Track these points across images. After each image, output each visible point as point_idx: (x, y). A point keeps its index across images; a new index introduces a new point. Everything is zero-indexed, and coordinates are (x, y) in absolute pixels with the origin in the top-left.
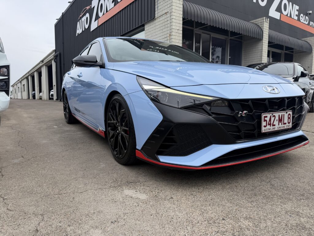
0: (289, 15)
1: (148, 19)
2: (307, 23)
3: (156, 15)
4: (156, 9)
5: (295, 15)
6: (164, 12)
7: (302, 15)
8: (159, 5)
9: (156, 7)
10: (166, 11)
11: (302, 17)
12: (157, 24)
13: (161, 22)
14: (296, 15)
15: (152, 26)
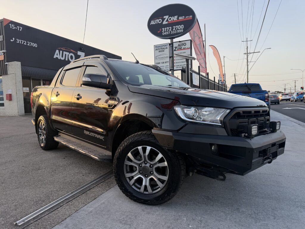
1: (3, 74)
3: (8, 73)
4: (8, 70)
6: (12, 73)
8: (9, 68)
9: (8, 69)
10: (13, 73)
12: (9, 77)
13: (11, 77)
15: (6, 77)
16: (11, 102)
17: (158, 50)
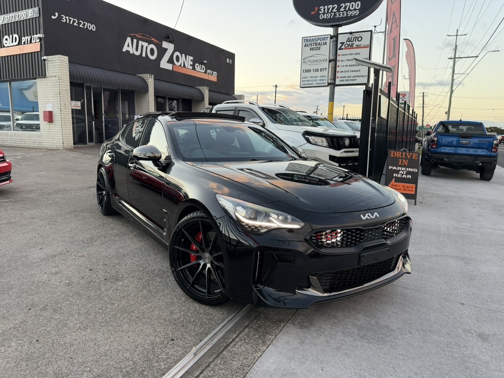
0: (182, 65)
1: (39, 76)
2: (204, 71)
3: (47, 74)
4: (46, 70)
5: (189, 65)
6: (53, 74)
7: (197, 64)
8: (49, 67)
9: (46, 67)
11: (197, 66)
12: (48, 82)
13: (52, 81)
14: (191, 65)
15: (44, 82)
16: (52, 125)
17: (310, 47)
